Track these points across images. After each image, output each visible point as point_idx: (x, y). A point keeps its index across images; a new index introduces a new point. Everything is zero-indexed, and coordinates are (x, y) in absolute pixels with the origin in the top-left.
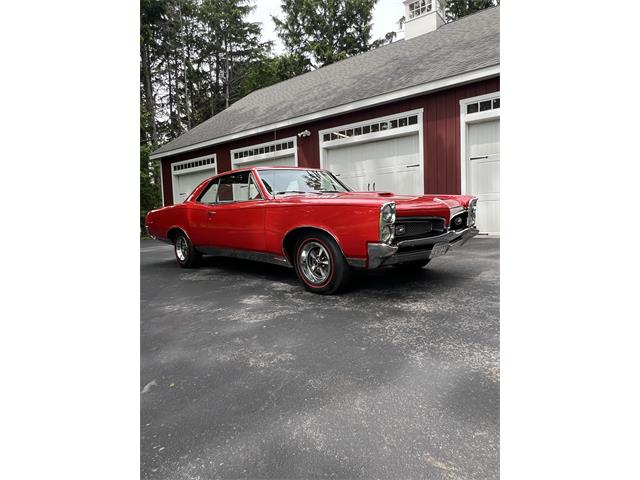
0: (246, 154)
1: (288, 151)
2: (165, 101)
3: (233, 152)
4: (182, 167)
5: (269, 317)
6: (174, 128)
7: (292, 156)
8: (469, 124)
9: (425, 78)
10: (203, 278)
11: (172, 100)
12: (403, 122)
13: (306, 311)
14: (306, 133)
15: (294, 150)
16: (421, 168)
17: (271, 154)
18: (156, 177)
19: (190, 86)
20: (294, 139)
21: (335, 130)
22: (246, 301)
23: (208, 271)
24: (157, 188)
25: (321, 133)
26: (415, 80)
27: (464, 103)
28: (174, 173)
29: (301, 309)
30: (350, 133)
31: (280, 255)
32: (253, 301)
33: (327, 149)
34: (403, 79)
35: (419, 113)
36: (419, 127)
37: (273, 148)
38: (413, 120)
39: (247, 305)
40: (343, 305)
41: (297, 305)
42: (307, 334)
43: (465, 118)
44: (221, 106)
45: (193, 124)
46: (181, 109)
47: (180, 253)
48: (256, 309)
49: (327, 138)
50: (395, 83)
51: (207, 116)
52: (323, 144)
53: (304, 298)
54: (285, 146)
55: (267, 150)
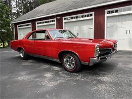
0: (40, 23)
1: (53, 23)
2: (15, 6)
3: (36, 22)
4: (21, 26)
5: (56, 83)
6: (17, 14)
7: (55, 24)
8: (107, 17)
9: (95, 3)
10: (30, 64)
11: (17, 6)
12: (88, 16)
13: (68, 80)
14: (59, 17)
15: (55, 23)
16: (93, 29)
17: (48, 24)
18: (12, 29)
19: (23, 2)
20: (55, 19)
21: (67, 17)
22: (46, 75)
23: (31, 61)
24: (13, 32)
25: (64, 18)
26: (92, 3)
27: (106, 11)
28: (18, 28)
29: (66, 79)
30: (72, 18)
31: (57, 59)
32: (48, 75)
33: (65, 23)
34: (88, 3)
35: (93, 13)
36: (93, 17)
37: (49, 22)
38: (91, 15)
39: (47, 77)
40: (80, 77)
41: (64, 77)
42: (72, 93)
43: (106, 15)
44: (32, 8)
45: (24, 13)
46: (20, 9)
47: (21, 55)
48: (51, 80)
49: (65, 19)
50: (86, 4)
51: (28, 11)
52: (64, 21)
53: (66, 74)
54: (52, 21)
55: (47, 22)
